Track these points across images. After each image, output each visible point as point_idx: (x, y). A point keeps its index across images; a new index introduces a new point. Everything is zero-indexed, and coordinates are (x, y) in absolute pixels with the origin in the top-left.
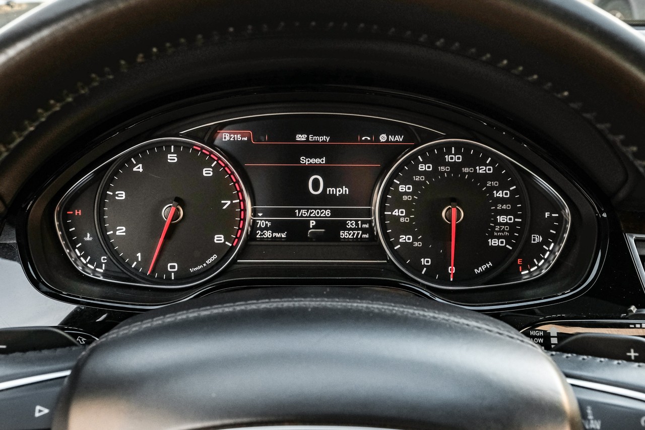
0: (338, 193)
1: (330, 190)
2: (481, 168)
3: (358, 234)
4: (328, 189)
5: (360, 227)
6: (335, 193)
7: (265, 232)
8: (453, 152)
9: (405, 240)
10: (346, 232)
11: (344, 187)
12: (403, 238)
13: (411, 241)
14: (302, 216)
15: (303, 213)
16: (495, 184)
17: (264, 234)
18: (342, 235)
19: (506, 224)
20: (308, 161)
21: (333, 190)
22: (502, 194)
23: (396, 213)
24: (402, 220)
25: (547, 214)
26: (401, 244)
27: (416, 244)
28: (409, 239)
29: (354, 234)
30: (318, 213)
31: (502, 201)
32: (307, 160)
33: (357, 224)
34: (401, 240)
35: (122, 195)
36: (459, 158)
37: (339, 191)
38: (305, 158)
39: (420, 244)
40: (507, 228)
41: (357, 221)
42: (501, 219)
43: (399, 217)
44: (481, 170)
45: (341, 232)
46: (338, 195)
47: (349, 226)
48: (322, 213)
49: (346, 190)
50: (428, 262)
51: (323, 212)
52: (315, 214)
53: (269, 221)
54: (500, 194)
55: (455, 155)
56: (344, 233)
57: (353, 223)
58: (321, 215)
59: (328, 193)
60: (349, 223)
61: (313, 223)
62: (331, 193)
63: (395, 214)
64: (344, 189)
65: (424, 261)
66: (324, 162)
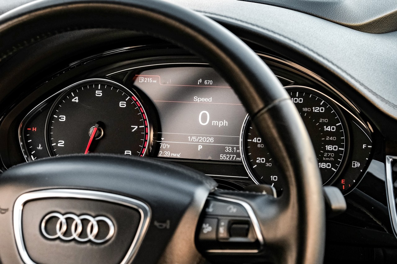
0: (220, 125)
1: (214, 123)
2: (316, 108)
3: (233, 157)
4: (213, 122)
5: (235, 152)
6: (217, 125)
7: (165, 153)
8: (297, 96)
9: (260, 161)
10: (224, 155)
11: (225, 120)
12: (259, 160)
13: (264, 162)
14: (192, 142)
15: (194, 139)
16: (326, 120)
18: (221, 158)
19: (332, 151)
20: (200, 100)
21: (216, 123)
22: (330, 129)
23: (255, 140)
24: (259, 146)
25: (364, 146)
26: (257, 164)
27: (268, 165)
28: (263, 160)
29: (230, 157)
30: (204, 139)
31: (330, 134)
32: (199, 99)
33: (233, 150)
34: (257, 161)
35: (63, 118)
36: (301, 100)
37: (221, 123)
38: (197, 97)
39: (270, 165)
40: (333, 155)
41: (233, 147)
42: (328, 148)
43: (257, 143)
44: (316, 110)
45: (221, 155)
46: (220, 127)
47: (227, 150)
48: (207, 140)
49: (226, 123)
50: (275, 178)
51: (208, 139)
52: (202, 140)
53: (169, 144)
54: (328, 129)
55: (298, 98)
56: (223, 156)
57: (230, 148)
58: (207, 141)
59: (213, 125)
60: (227, 148)
61: (200, 147)
62: (215, 125)
64: (225, 122)
65: (272, 178)
66: (211, 101)
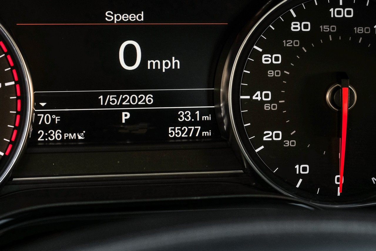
0: (164, 67)
1: (151, 64)
3: (196, 130)
4: (149, 62)
5: (198, 120)
6: (159, 68)
7: (52, 133)
8: (341, 4)
9: (271, 137)
10: (176, 128)
11: (173, 58)
12: (268, 136)
13: (280, 139)
14: (109, 106)
15: (111, 100)
17: (49, 135)
18: (172, 134)
20: (118, 17)
21: (157, 63)
23: (257, 96)
24: (267, 107)
26: (265, 143)
27: (288, 143)
28: (277, 136)
29: (189, 130)
30: (134, 98)
32: (115, 15)
33: (194, 116)
34: (265, 139)
36: (349, 13)
37: (167, 65)
38: (112, 13)
39: (293, 143)
41: (193, 111)
43: (262, 102)
45: (170, 128)
46: (164, 71)
47: (181, 118)
48: (139, 100)
49: (176, 63)
50: (304, 169)
51: (142, 98)
52: (129, 101)
53: (57, 114)
55: (344, 7)
56: (174, 130)
57: (188, 114)
58: (140, 103)
59: (149, 68)
60: (181, 114)
61: (126, 115)
62: (154, 68)
63: (256, 98)
64: (174, 62)
65: (299, 169)
66: (142, 19)
